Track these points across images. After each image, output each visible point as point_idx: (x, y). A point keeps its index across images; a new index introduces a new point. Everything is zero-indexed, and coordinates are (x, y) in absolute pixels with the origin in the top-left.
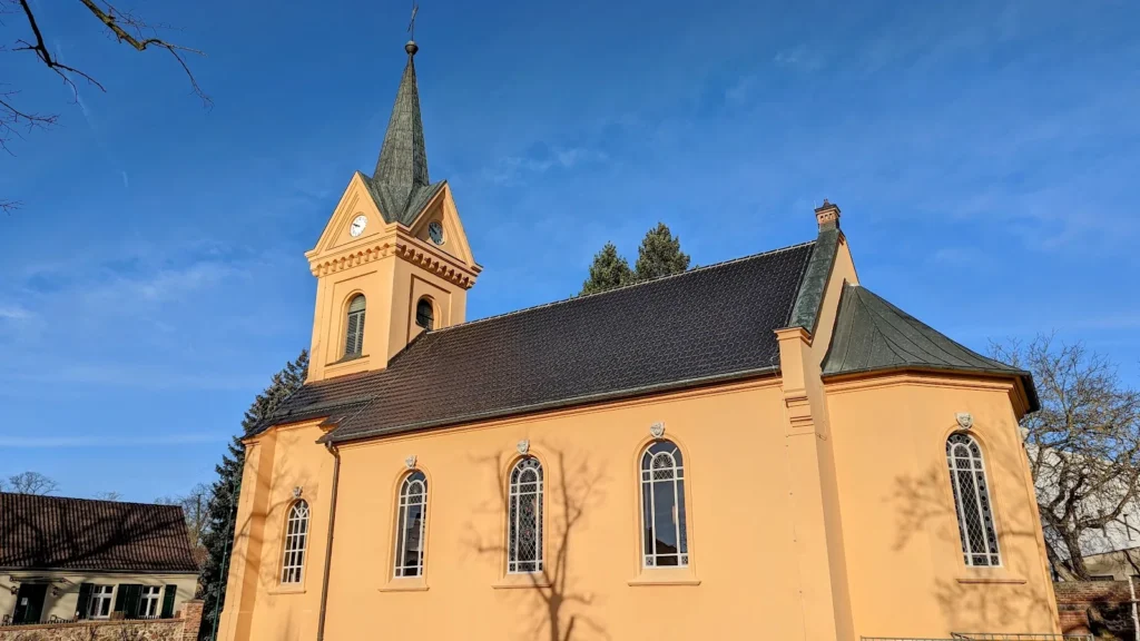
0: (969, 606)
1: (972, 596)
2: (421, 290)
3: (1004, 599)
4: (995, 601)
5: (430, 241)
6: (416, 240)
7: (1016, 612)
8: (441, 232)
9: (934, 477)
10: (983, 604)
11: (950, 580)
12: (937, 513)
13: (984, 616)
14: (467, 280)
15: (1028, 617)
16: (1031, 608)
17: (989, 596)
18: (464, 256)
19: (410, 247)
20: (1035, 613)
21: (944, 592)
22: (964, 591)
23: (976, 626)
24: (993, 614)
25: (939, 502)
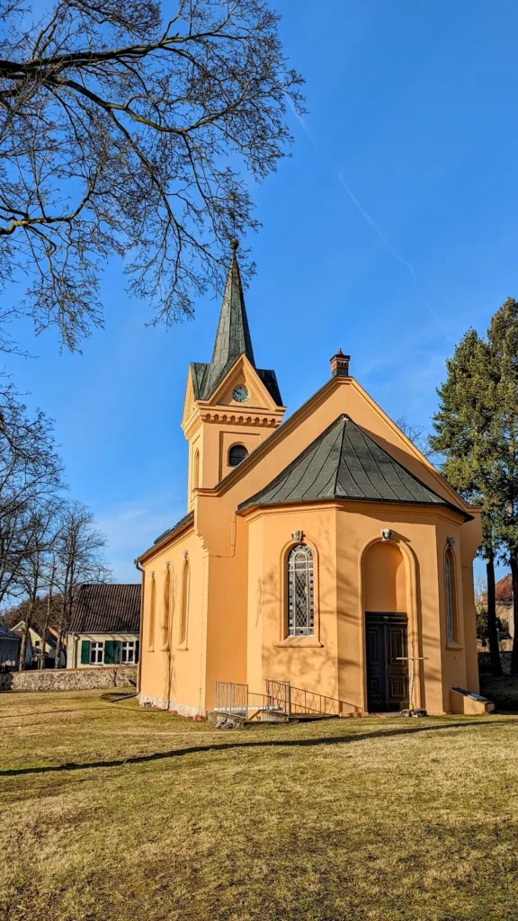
0: (280, 662)
1: (283, 655)
2: (229, 441)
3: (305, 657)
4: (299, 659)
5: (233, 402)
6: (217, 407)
7: (312, 667)
8: (246, 391)
9: (271, 577)
10: (290, 659)
11: (270, 645)
12: (269, 601)
13: (289, 669)
14: (273, 420)
15: (320, 669)
16: (324, 663)
17: (295, 656)
18: (267, 404)
19: (213, 413)
20: (326, 667)
21: (266, 653)
22: (278, 652)
23: (283, 675)
24: (295, 667)
25: (273, 594)
